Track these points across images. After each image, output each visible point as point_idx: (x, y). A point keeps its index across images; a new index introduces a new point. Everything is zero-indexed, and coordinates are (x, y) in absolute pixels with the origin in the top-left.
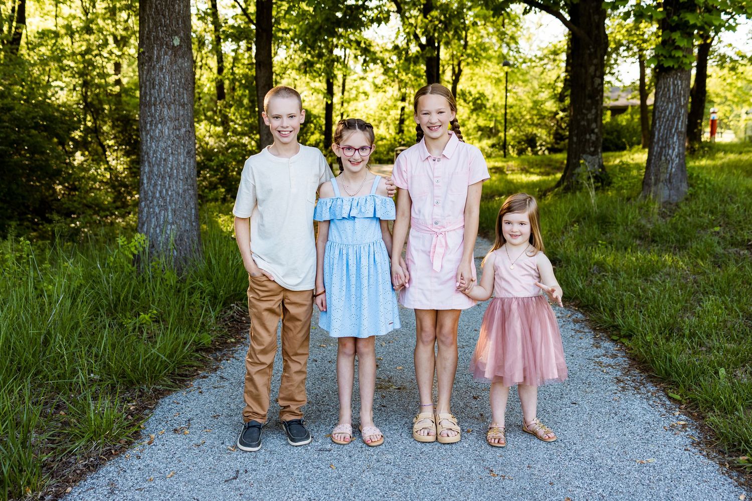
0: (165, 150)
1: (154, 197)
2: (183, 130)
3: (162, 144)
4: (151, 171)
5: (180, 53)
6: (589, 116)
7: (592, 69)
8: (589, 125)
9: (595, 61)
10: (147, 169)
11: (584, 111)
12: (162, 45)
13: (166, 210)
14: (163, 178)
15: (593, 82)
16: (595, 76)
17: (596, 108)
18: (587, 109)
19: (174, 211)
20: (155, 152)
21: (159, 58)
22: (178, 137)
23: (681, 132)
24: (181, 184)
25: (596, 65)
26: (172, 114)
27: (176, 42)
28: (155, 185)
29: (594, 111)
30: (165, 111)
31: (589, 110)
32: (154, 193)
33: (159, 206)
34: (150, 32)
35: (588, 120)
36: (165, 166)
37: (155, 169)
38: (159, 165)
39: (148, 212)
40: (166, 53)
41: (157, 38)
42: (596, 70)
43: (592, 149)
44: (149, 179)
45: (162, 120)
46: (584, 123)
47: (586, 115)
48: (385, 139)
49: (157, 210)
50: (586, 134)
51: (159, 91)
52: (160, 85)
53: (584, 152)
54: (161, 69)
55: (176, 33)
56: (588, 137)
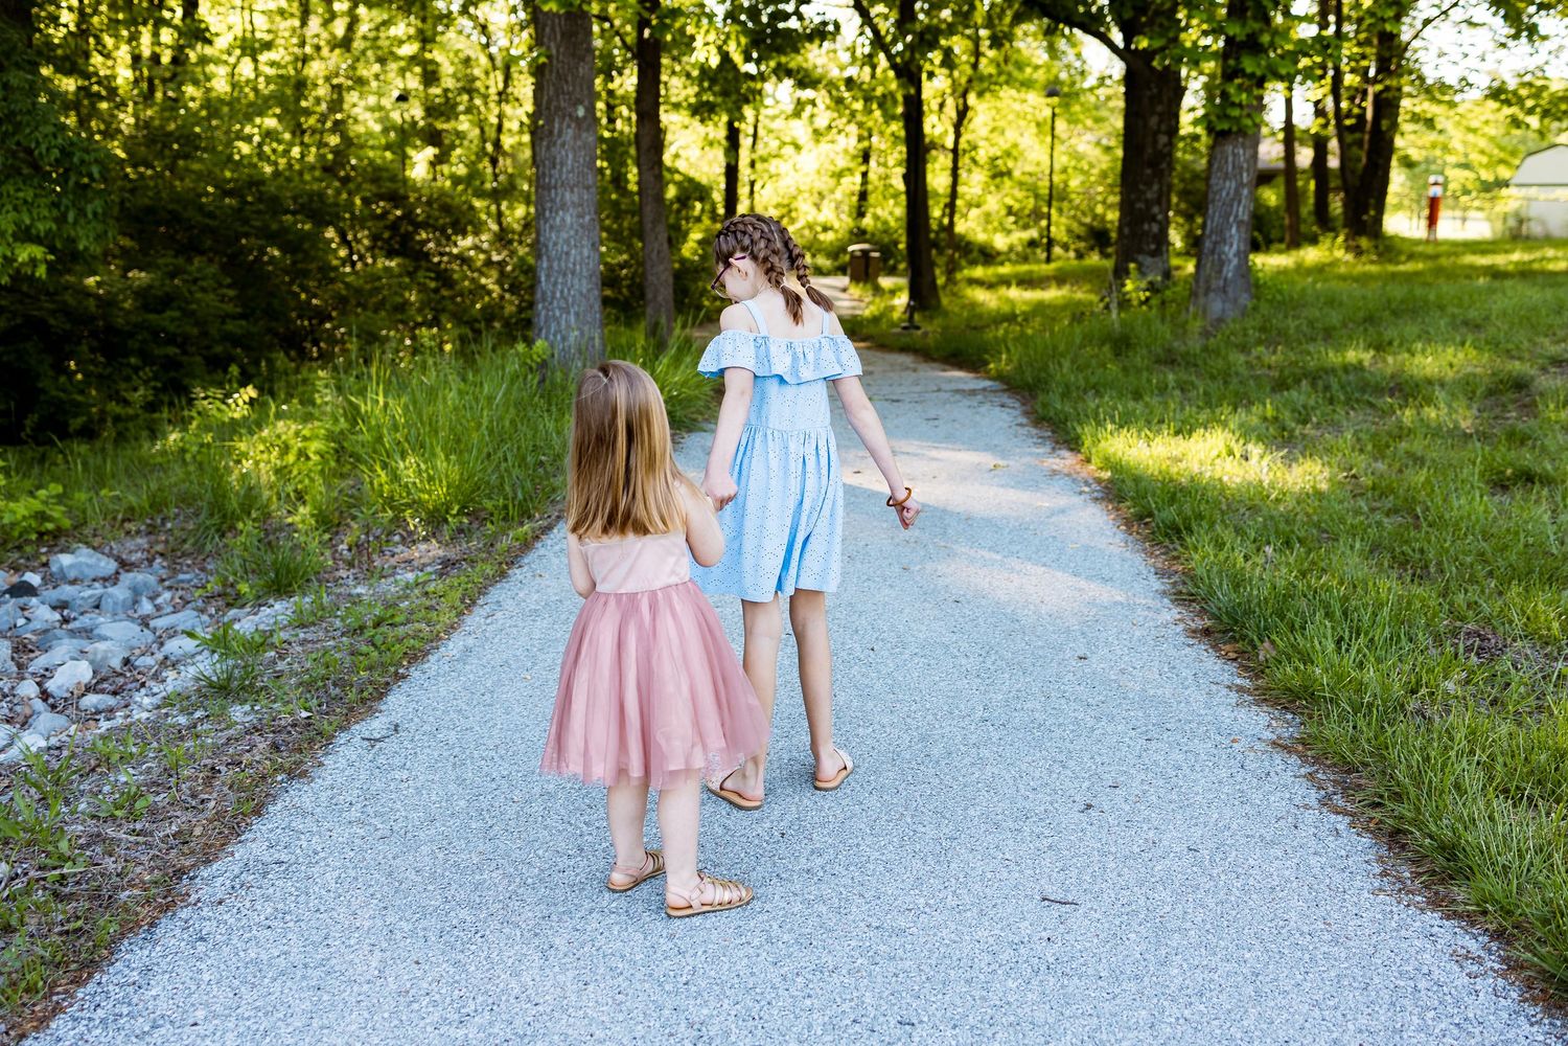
0: (567, 242)
1: (553, 297)
2: (587, 218)
3: (564, 235)
4: (550, 267)
5: (585, 125)
6: (1149, 195)
7: (1154, 121)
8: (1148, 208)
9: (1159, 108)
10: (545, 265)
11: (1141, 187)
12: (564, 118)
13: (568, 313)
14: (565, 275)
15: (1155, 142)
16: (1158, 131)
17: (1160, 183)
18: (1145, 184)
19: (577, 314)
20: (555, 244)
21: (560, 132)
22: (582, 226)
23: (1242, 221)
24: (584, 282)
25: (1160, 115)
26: (575, 198)
27: (581, 112)
28: (555, 284)
29: (1156, 187)
30: (568, 195)
31: (1149, 184)
32: (554, 293)
33: (560, 308)
34: (549, 101)
35: (1147, 201)
36: (567, 261)
37: (555, 264)
38: (560, 260)
39: (547, 316)
40: (569, 126)
41: (558, 108)
42: (1160, 122)
43: (1153, 247)
44: (548, 276)
45: (563, 206)
46: (1140, 205)
47: (1144, 193)
48: (831, 228)
49: (558, 313)
50: (1142, 223)
51: (561, 171)
52: (562, 164)
53: (1140, 251)
54: (563, 145)
55: (579, 102)
56: (1146, 227)
